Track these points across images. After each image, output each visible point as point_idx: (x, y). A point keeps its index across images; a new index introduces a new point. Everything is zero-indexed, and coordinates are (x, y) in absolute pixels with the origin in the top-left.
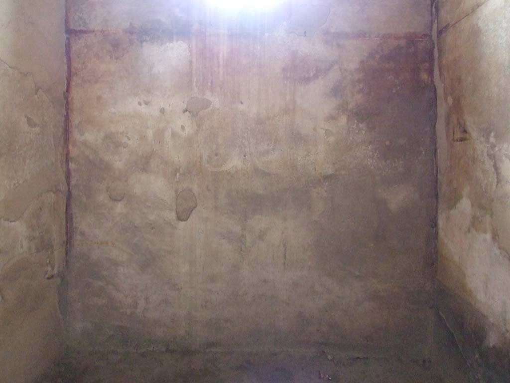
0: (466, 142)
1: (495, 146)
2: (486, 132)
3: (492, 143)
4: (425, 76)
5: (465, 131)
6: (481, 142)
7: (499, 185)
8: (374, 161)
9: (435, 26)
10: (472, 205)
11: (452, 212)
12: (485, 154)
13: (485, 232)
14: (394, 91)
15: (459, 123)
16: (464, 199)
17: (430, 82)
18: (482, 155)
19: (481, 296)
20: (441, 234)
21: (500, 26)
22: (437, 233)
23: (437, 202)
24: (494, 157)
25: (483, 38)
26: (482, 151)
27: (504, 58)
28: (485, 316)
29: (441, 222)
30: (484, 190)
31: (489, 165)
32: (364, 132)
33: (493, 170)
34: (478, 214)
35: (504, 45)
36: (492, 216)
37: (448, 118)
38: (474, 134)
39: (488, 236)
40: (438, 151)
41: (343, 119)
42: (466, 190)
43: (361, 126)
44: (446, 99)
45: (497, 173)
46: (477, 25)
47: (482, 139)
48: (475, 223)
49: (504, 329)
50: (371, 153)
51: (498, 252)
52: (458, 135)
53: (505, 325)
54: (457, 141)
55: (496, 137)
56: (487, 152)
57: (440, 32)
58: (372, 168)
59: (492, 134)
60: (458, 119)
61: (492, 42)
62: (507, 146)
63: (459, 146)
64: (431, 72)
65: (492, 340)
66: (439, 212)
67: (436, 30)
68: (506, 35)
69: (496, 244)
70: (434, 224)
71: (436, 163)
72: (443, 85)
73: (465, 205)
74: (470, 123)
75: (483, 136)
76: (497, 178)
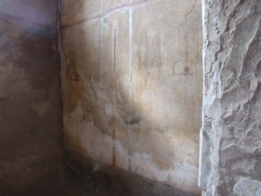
0: (78, 81)
1: (94, 84)
2: (89, 77)
3: (92, 82)
4: (54, 48)
5: (78, 76)
6: (87, 82)
7: (97, 100)
8: (29, 90)
9: (59, 24)
10: (83, 110)
11: (72, 114)
12: (89, 87)
13: (90, 121)
14: (39, 53)
15: (74, 73)
16: (78, 107)
17: (56, 51)
18: (87, 87)
19: (89, 150)
20: (65, 125)
21: (95, 32)
22: (63, 125)
23: (62, 109)
24: (94, 88)
25: (86, 36)
26: (87, 86)
27: (97, 46)
28: (92, 159)
29: (65, 119)
30: (89, 103)
31: (91, 92)
32: (23, 74)
33: (93, 94)
34: (87, 114)
35: (97, 41)
36: (93, 114)
37: (68, 69)
38: (83, 78)
39: (92, 123)
40: (62, 85)
41: (11, 65)
42: (79, 104)
43: (21, 70)
44: (66, 60)
45: (95, 95)
46: (83, 29)
47: (87, 80)
48: (85, 118)
49: (101, 162)
50: (27, 85)
51: (97, 129)
52: (74, 78)
53: (102, 160)
54: (73, 80)
55: (94, 79)
56: (90, 86)
57: (61, 28)
58: (28, 93)
59: (92, 78)
60: (73, 70)
61: (91, 38)
62: (99, 84)
63: (74, 83)
64: (57, 45)
65: (96, 168)
66: (64, 114)
67: (59, 26)
68: (98, 37)
69: (96, 126)
70: (61, 121)
71: (61, 91)
72: (64, 53)
73: (79, 110)
74: (80, 73)
75: (88, 79)
76: (95, 97)
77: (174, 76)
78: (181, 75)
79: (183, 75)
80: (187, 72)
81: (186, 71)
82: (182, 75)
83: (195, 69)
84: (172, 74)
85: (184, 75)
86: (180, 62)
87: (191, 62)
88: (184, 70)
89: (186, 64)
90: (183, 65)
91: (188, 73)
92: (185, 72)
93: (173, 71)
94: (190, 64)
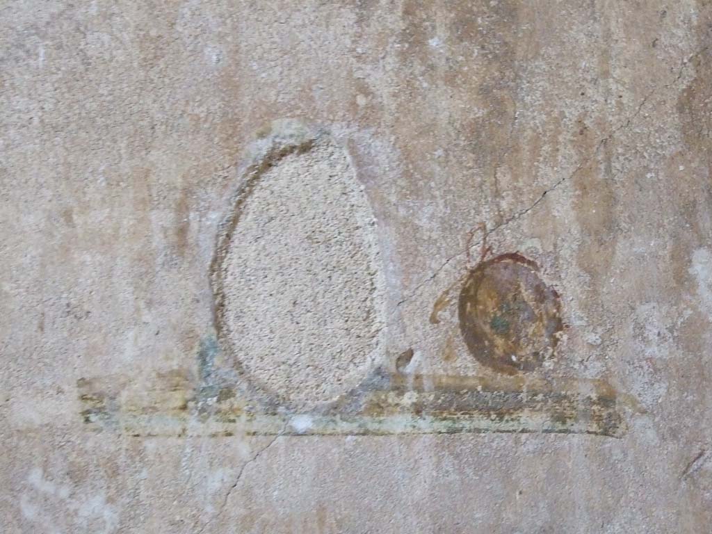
77: (228, 417)
78: (378, 408)
79: (418, 410)
80: (506, 365)
81: (475, 341)
82: (399, 423)
83: (654, 316)
84: (174, 380)
85: (439, 411)
86: (362, 163)
87: (583, 185)
88: (449, 316)
89: (487, 216)
90: (427, 218)
91: (531, 378)
92: (466, 364)
93: (203, 318)
94: (563, 207)
